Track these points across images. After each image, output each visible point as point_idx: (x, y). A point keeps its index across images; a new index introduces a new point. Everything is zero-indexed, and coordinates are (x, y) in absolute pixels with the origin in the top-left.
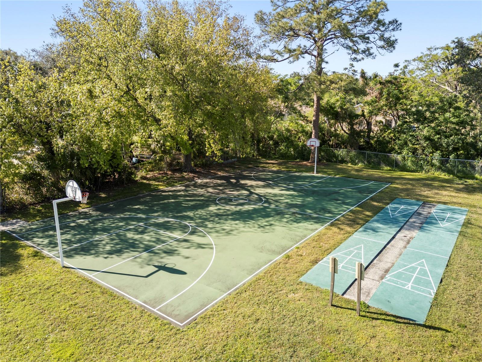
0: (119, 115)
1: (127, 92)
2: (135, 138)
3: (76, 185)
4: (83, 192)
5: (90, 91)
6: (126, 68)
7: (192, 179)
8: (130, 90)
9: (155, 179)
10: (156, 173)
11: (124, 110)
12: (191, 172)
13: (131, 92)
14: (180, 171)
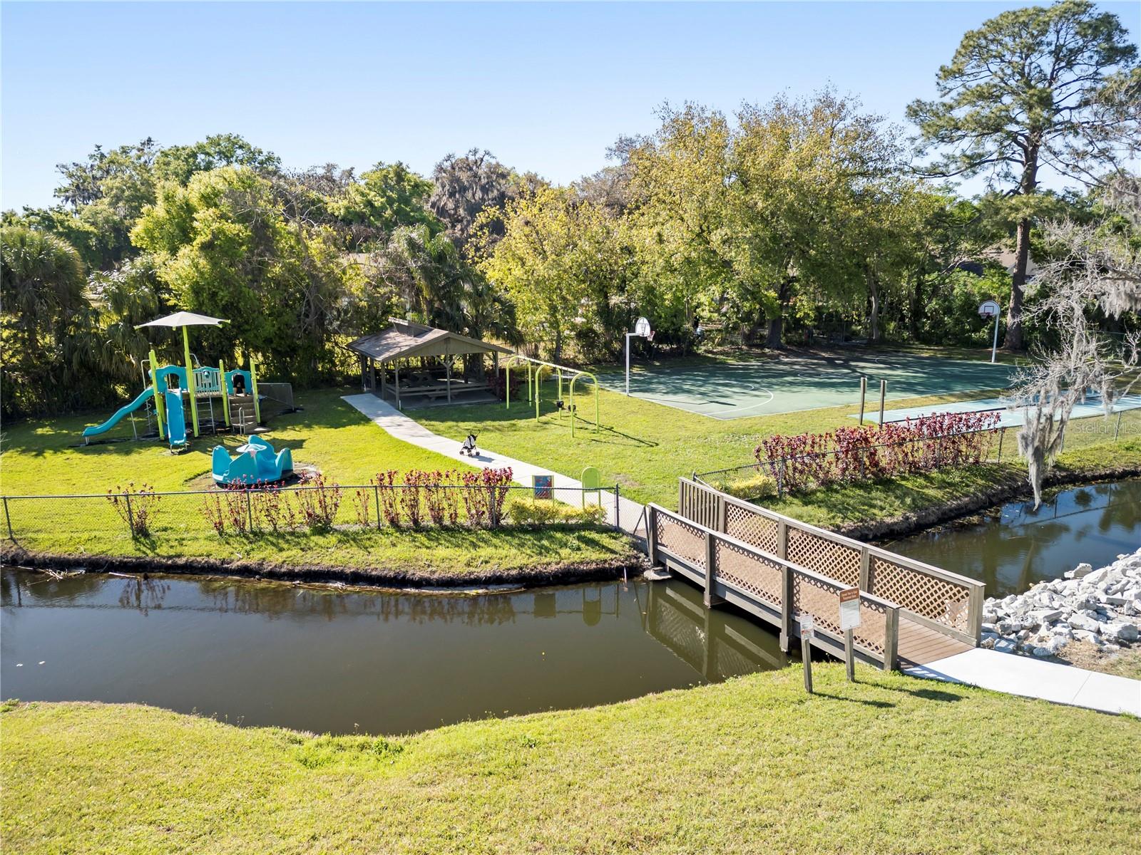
0: (688, 261)
1: (699, 235)
2: (703, 298)
3: (646, 321)
4: (652, 330)
5: (659, 235)
6: (701, 203)
7: (777, 356)
8: (703, 231)
9: (722, 353)
10: (727, 348)
11: (694, 255)
12: (778, 349)
13: (705, 234)
14: (762, 346)
